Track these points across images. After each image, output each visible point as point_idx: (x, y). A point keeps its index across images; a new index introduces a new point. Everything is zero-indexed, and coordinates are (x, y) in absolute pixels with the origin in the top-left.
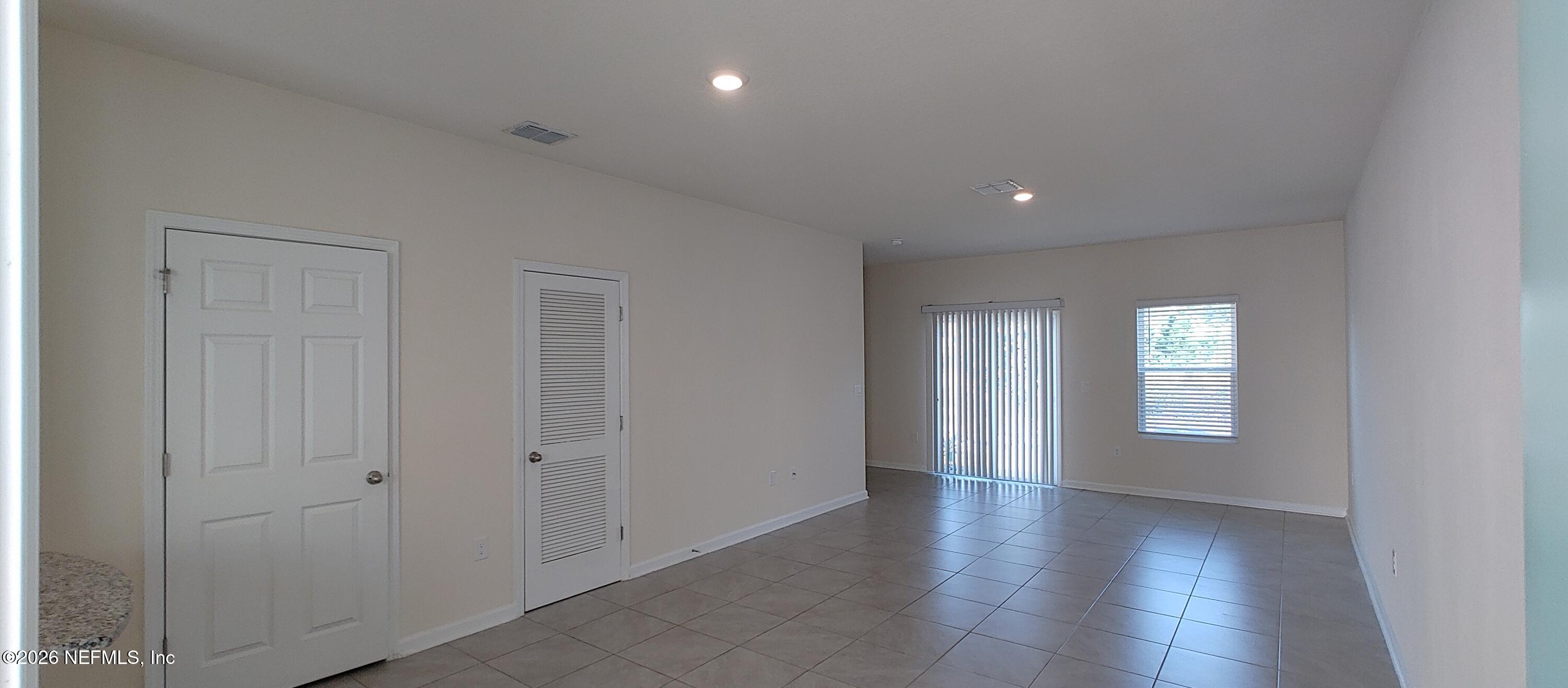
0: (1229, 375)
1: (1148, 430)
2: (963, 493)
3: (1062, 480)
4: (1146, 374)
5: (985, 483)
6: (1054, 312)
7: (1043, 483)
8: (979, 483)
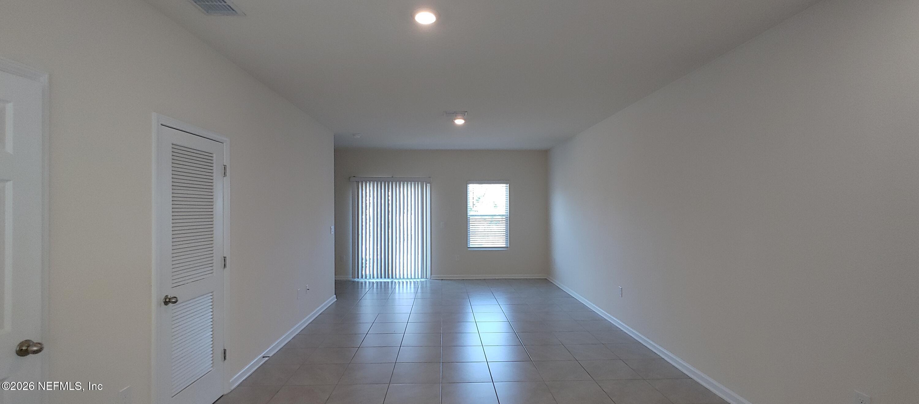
0: (505, 218)
1: (471, 246)
2: (375, 289)
3: (431, 275)
4: (470, 218)
5: (388, 282)
6: (428, 184)
7: (422, 278)
8: (385, 282)
